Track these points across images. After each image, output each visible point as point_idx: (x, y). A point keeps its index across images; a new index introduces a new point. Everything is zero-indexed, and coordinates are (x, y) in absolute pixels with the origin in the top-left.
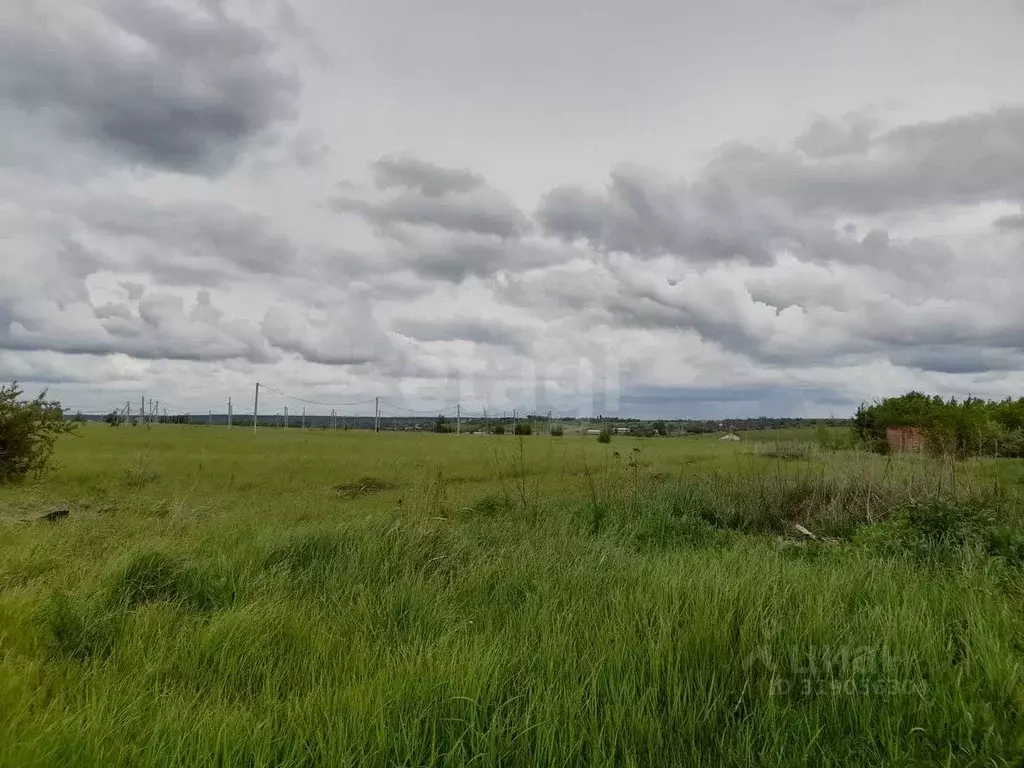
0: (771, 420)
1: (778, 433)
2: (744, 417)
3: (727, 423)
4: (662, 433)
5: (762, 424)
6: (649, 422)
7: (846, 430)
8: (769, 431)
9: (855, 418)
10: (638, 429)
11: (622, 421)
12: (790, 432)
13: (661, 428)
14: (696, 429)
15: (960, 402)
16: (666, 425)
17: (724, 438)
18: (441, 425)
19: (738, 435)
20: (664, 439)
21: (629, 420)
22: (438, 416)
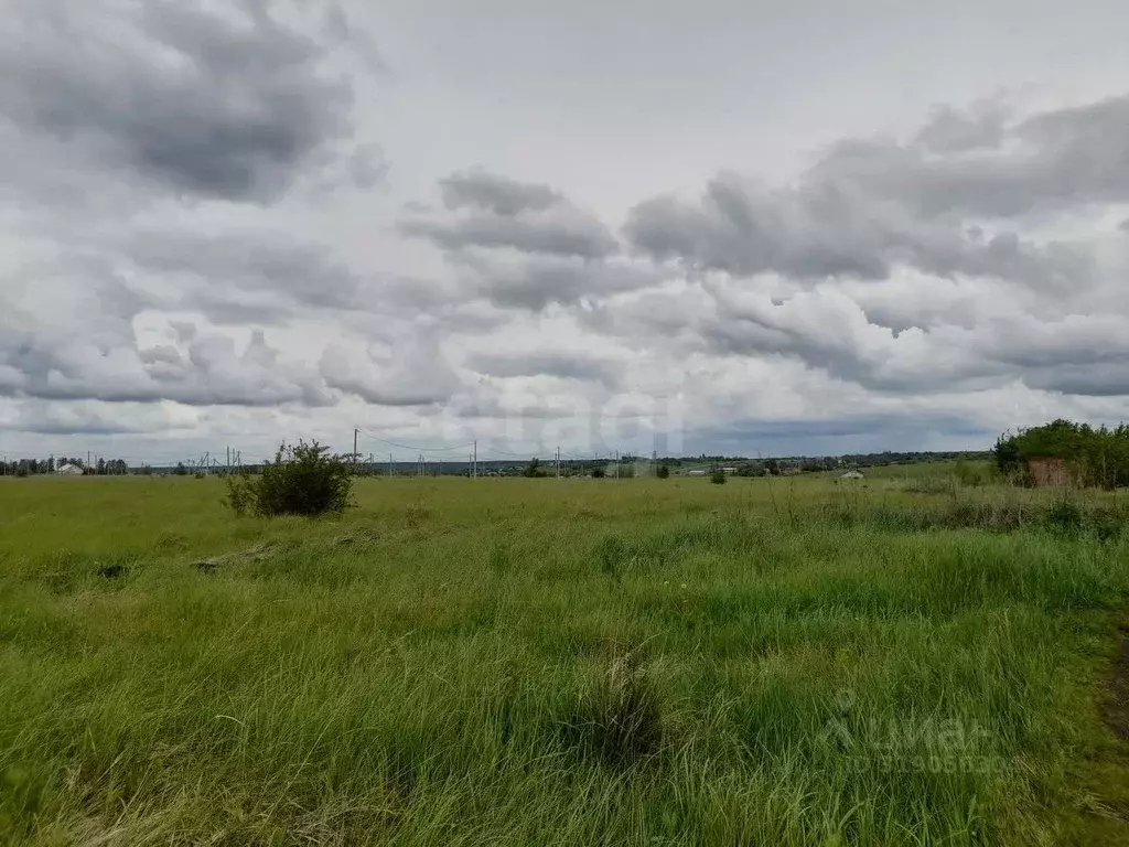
0: (896, 454)
1: (906, 468)
2: (866, 453)
3: (847, 459)
4: (775, 473)
5: (887, 459)
6: (758, 460)
7: (984, 464)
8: (894, 466)
9: (994, 449)
10: (748, 469)
11: (728, 460)
12: (920, 467)
13: (773, 467)
14: (812, 467)
15: (1111, 429)
16: (778, 463)
17: (846, 476)
18: (534, 469)
19: (861, 472)
20: (776, 478)
21: (735, 459)
22: (531, 459)
